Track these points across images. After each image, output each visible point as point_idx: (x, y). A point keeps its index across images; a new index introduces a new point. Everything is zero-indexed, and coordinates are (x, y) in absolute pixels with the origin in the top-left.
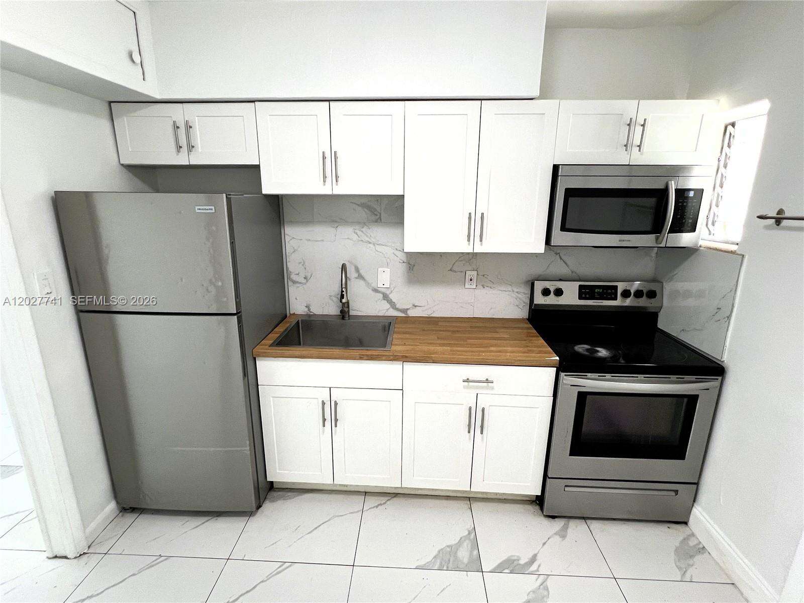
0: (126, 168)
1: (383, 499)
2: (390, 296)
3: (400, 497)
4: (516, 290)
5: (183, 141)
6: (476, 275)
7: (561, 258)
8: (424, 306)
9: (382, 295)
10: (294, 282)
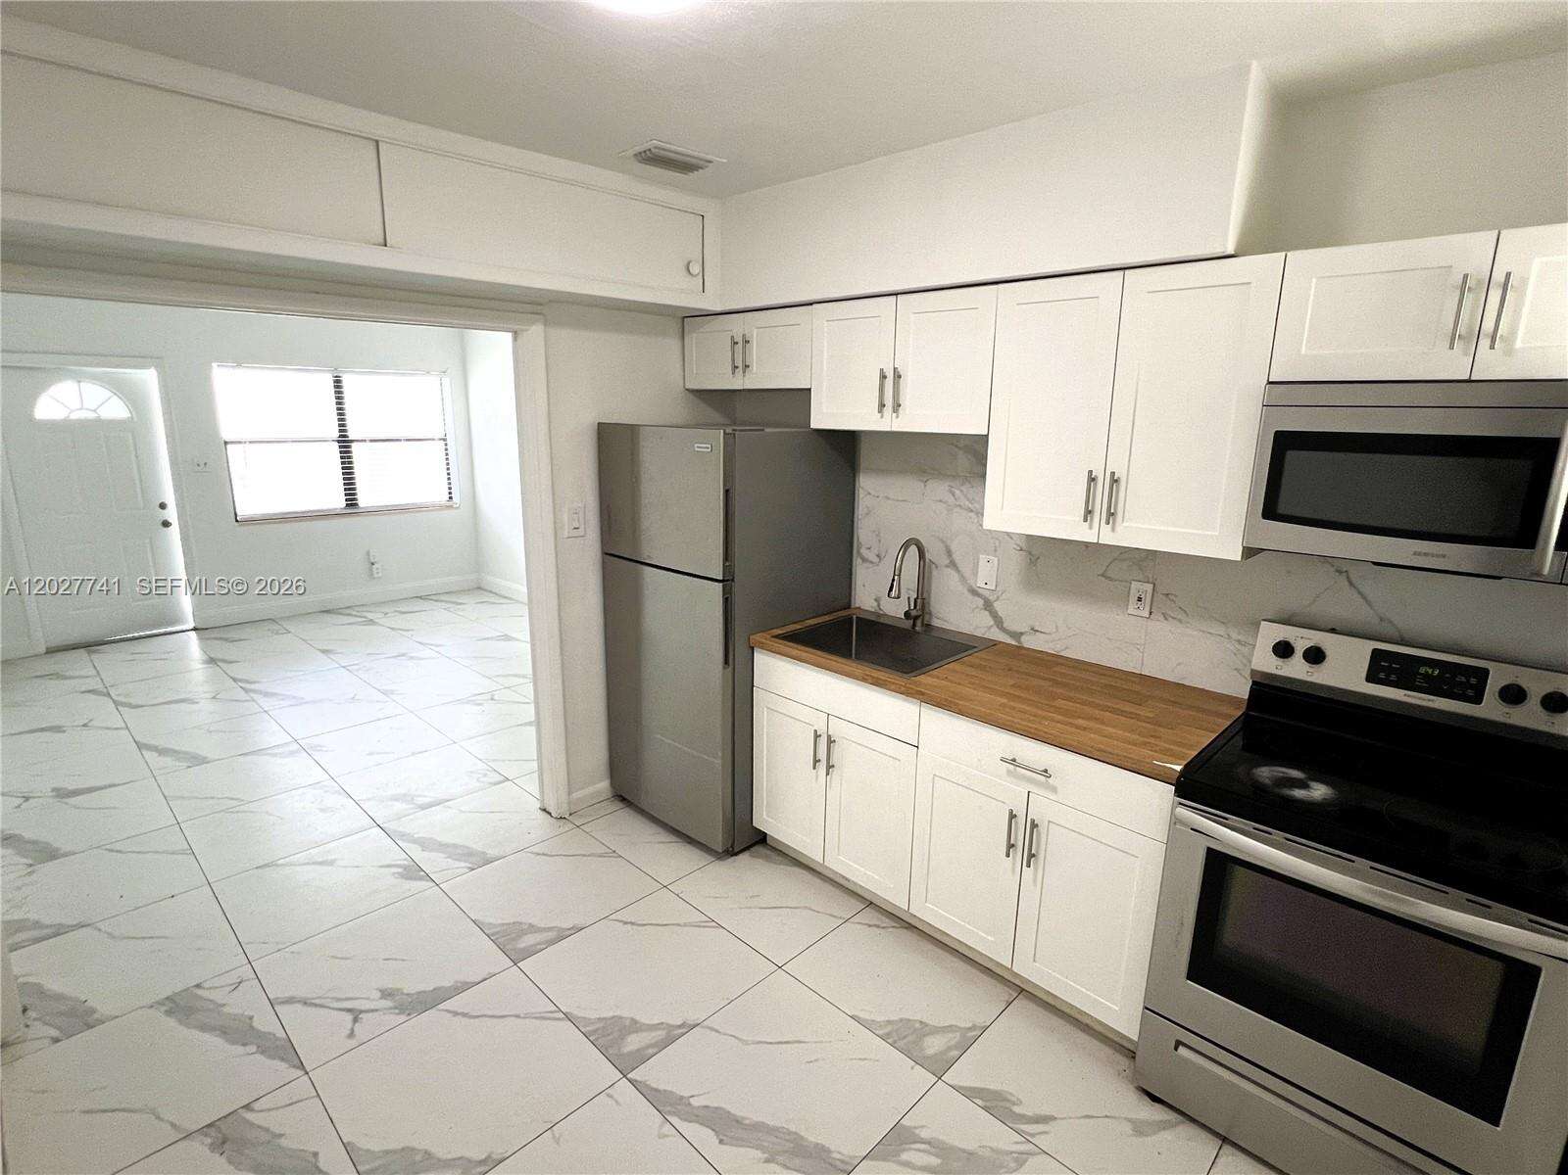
0: (695, 396)
1: (887, 922)
2: (995, 604)
3: (913, 932)
4: (1234, 636)
5: (740, 363)
6: (1150, 591)
7: (1351, 584)
8: (1050, 634)
9: (981, 602)
10: (864, 560)
